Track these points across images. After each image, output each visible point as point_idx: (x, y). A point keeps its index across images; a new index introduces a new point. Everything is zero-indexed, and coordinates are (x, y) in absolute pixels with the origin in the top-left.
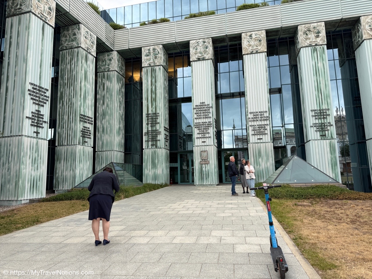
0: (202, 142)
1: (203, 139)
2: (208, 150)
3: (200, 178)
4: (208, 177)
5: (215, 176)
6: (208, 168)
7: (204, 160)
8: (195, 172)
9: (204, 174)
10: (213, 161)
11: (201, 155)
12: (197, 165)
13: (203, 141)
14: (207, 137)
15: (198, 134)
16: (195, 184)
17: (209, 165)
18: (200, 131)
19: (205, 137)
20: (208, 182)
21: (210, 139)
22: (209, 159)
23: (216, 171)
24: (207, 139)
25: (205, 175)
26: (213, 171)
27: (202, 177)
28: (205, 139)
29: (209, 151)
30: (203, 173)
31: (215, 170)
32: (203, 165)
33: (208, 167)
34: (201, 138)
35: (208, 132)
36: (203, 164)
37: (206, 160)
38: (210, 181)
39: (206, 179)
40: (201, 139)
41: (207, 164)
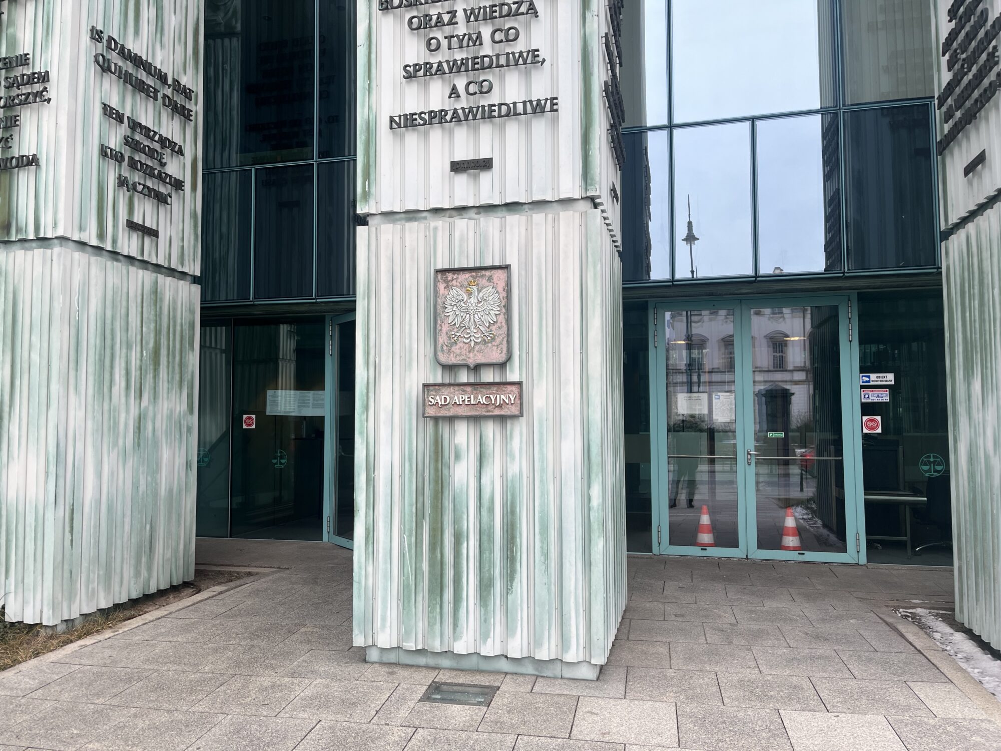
0: (458, 167)
1: (461, 133)
2: (512, 260)
3: (417, 570)
4: (510, 575)
5: (588, 564)
6: (514, 469)
7: (464, 377)
8: (371, 504)
9: (458, 539)
10: (571, 392)
11: (435, 317)
12: (384, 432)
13: (463, 154)
14: (511, 112)
15: (411, 73)
16: (359, 640)
17: (518, 430)
18: (432, 47)
19: (488, 114)
20: (509, 630)
21: (540, 125)
22: (527, 364)
23: (596, 502)
24: (513, 128)
25: (471, 547)
26: (572, 503)
27: (437, 566)
28: (486, 130)
29: (526, 264)
30: (456, 521)
31: (596, 491)
32: (452, 432)
33: (507, 453)
34: (437, 118)
35: (520, 46)
36: (452, 419)
37: (488, 376)
38: (522, 615)
39: (485, 586)
40: (436, 134)
41: (502, 419)
